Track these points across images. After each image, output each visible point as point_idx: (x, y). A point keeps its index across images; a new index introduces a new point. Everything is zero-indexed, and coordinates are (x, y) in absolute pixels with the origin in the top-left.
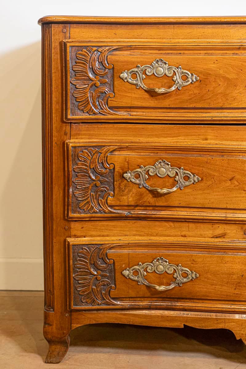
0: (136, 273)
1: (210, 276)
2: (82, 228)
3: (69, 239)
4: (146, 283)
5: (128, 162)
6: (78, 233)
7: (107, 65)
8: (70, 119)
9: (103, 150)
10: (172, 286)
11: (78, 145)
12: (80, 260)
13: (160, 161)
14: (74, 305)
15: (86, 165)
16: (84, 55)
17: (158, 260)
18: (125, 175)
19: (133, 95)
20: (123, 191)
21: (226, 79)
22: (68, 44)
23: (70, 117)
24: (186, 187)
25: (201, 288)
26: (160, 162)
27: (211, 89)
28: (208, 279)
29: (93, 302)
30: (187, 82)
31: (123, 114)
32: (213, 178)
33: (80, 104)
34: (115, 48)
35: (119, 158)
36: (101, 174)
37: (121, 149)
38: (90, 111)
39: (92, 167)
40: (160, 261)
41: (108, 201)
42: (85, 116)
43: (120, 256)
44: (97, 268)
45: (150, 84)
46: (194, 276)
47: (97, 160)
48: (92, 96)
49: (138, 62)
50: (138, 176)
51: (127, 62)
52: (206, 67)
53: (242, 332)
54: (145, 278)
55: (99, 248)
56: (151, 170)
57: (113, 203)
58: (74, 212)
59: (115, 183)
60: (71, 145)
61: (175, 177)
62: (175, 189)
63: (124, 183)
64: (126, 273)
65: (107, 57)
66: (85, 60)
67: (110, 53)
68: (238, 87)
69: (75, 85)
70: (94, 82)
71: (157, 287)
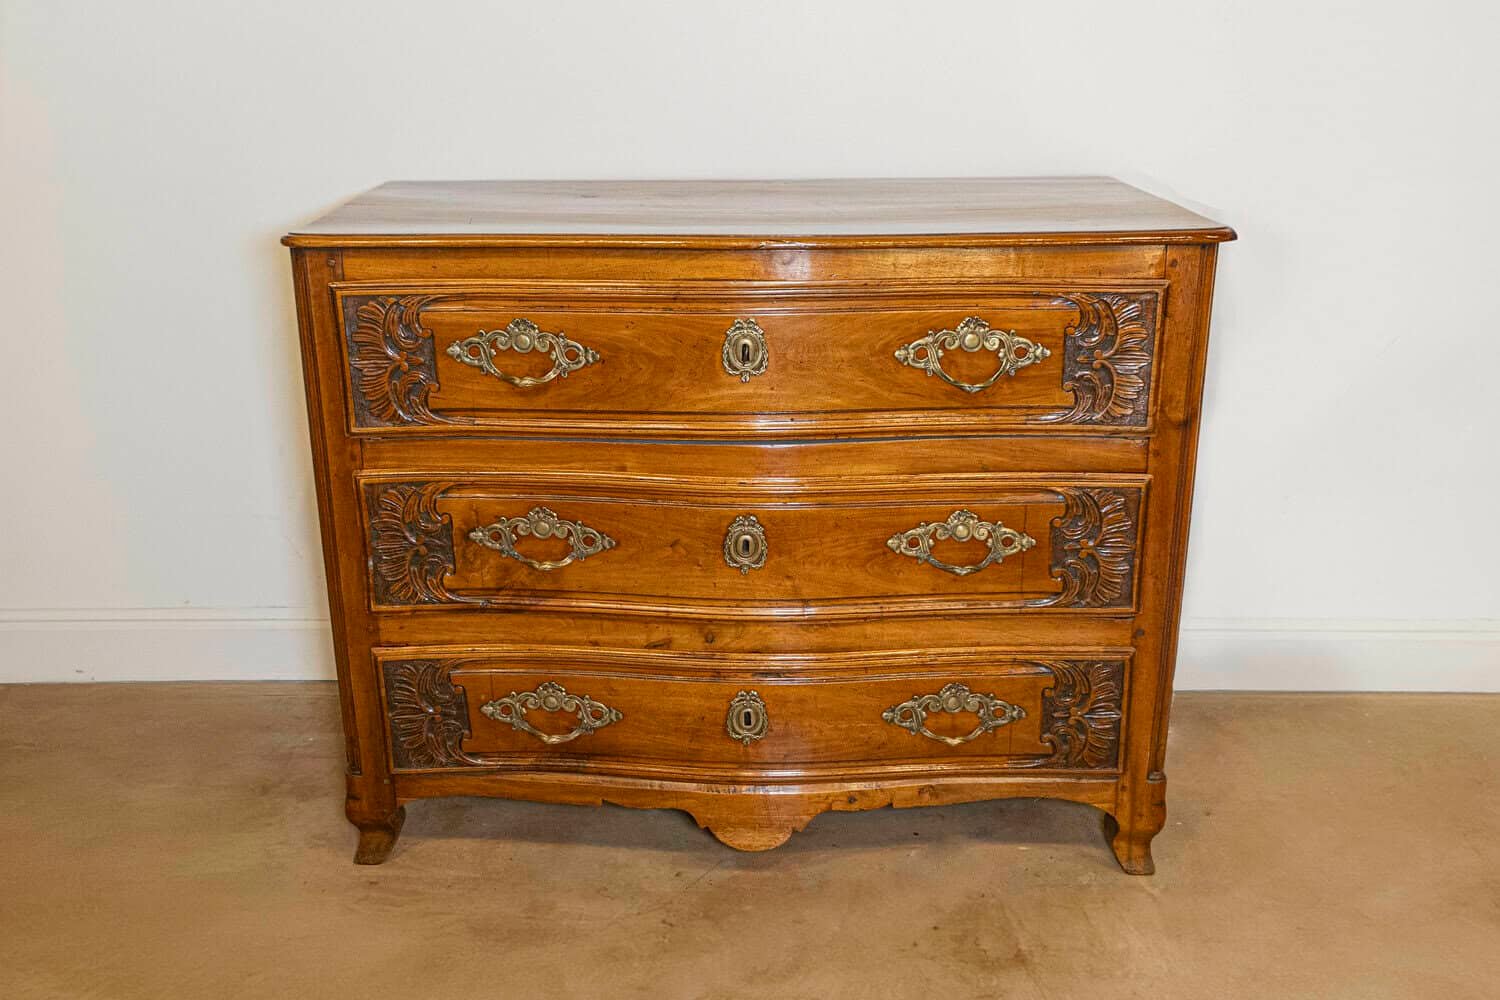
0: (507, 710)
1: (642, 718)
2: (401, 628)
3: (375, 650)
4: (526, 727)
5: (477, 513)
6: (395, 638)
7: (421, 331)
8: (354, 434)
9: (426, 489)
10: (575, 735)
11: (376, 480)
12: (400, 688)
13: (537, 509)
14: (395, 767)
15: (396, 518)
16: (373, 313)
17: (545, 688)
18: (472, 535)
19: (476, 388)
20: (472, 563)
21: (651, 358)
22: (339, 293)
23: (354, 430)
24: (587, 557)
25: (627, 738)
26: (538, 512)
27: (624, 376)
28: (640, 722)
29: (431, 761)
30: (577, 363)
31: (458, 423)
32: (640, 542)
33: (375, 405)
34: (433, 297)
35: (457, 503)
36: (427, 533)
37: (460, 486)
38: (395, 418)
39: (407, 521)
40: (551, 690)
41: (445, 581)
42: (389, 427)
43: (474, 679)
44: (433, 702)
45: (507, 366)
46: (613, 717)
47: (416, 508)
48: (396, 390)
49: (481, 326)
50: (497, 537)
51: (460, 325)
52: (612, 335)
53: (709, 816)
54: (525, 718)
55: (433, 664)
56: (522, 525)
57: (455, 585)
58: (379, 602)
59: (455, 549)
60: (362, 481)
61: (567, 538)
62: (568, 561)
63: (472, 548)
64: (488, 709)
65: (418, 315)
66: (375, 322)
67: (424, 308)
68: (676, 374)
69: (361, 370)
70: (397, 363)
71: (545, 738)
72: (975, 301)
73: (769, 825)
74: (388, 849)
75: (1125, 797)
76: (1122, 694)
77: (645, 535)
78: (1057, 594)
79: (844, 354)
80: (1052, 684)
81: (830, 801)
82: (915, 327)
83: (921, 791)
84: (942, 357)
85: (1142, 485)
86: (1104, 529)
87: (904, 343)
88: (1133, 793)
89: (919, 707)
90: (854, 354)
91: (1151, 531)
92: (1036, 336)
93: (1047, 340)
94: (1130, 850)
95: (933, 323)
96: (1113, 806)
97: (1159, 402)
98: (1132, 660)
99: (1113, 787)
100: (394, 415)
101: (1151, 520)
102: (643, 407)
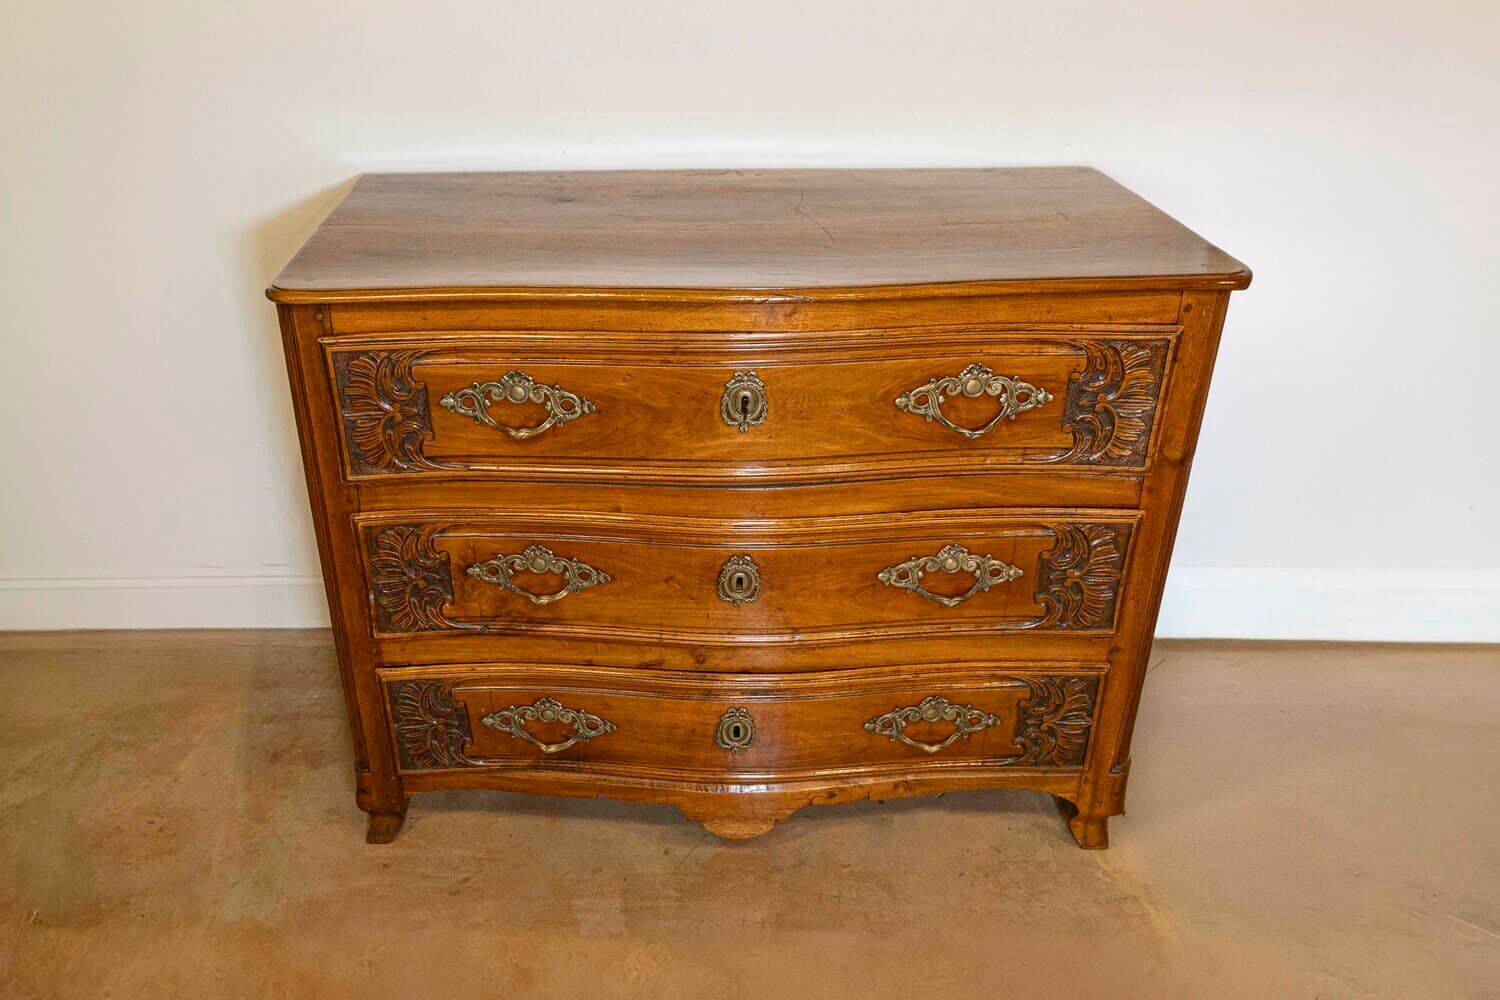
0: (506, 721)
1: (636, 729)
2: (403, 650)
3: (379, 671)
4: (525, 735)
5: (473, 549)
6: (398, 659)
7: (413, 384)
8: (351, 482)
9: (424, 529)
10: (570, 743)
11: (373, 523)
12: (405, 704)
13: (533, 547)
14: (401, 768)
15: (395, 556)
16: (364, 367)
17: (543, 703)
18: (470, 571)
19: (471, 436)
20: (470, 594)
21: (649, 408)
22: (329, 350)
23: (350, 478)
24: (584, 590)
25: (620, 745)
26: (533, 550)
27: (621, 425)
28: (634, 733)
29: (435, 764)
30: (573, 414)
31: (455, 469)
32: (635, 577)
33: (370, 454)
34: (425, 351)
35: (454, 542)
36: (426, 569)
37: (456, 527)
38: (390, 465)
39: (406, 558)
40: (548, 705)
41: (444, 611)
42: (385, 475)
43: (475, 695)
44: (437, 716)
45: (501, 415)
46: (608, 728)
47: (414, 547)
48: (390, 440)
49: (474, 378)
50: (494, 571)
51: (452, 378)
52: (606, 387)
53: (697, 810)
54: (523, 728)
55: (436, 685)
56: (518, 561)
57: (454, 614)
58: (381, 630)
59: (453, 582)
60: (360, 524)
61: (563, 573)
62: (564, 593)
63: (469, 582)
64: (488, 721)
65: (410, 368)
66: (368, 377)
67: (414, 362)
68: (673, 424)
69: (355, 422)
70: (391, 415)
71: (543, 747)
72: (980, 347)
73: (754, 818)
74: (397, 831)
75: (1087, 788)
76: (1094, 705)
77: (638, 570)
78: (1041, 618)
79: (844, 403)
80: (1028, 695)
81: (810, 797)
82: (917, 375)
83: (896, 785)
84: (944, 403)
85: (1134, 522)
86: (1092, 561)
87: (905, 392)
88: (1096, 783)
89: (900, 717)
90: (853, 403)
91: (1137, 560)
92: (1039, 382)
93: (1047, 385)
94: (1086, 829)
95: (935, 371)
96: (1075, 795)
97: (1159, 442)
98: (1106, 676)
99: (1077, 780)
100: (390, 463)
101: (1139, 550)
102: (641, 454)
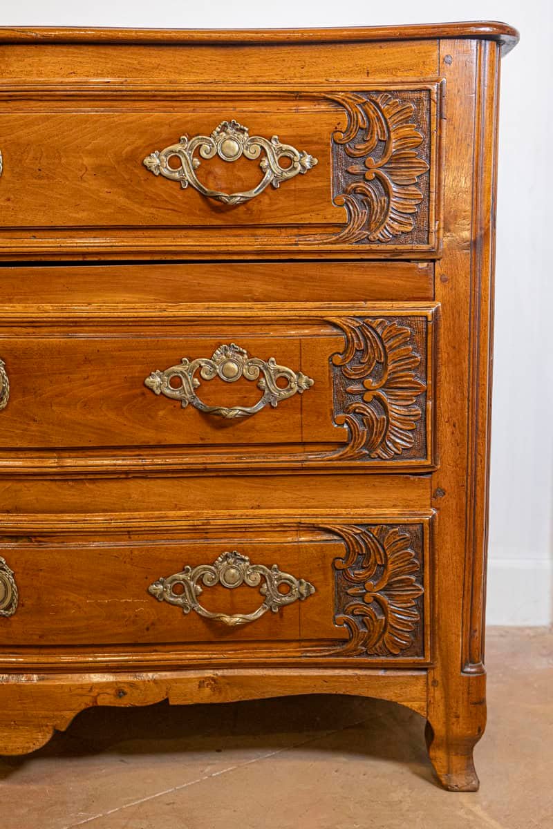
72: (232, 104)
73: (24, 721)
75: (438, 694)
76: (423, 565)
78: (344, 445)
79: (87, 161)
80: (343, 552)
81: (94, 693)
82: (165, 131)
83: (202, 684)
84: (199, 166)
85: (429, 313)
86: (390, 368)
87: (155, 148)
88: (446, 687)
89: (192, 579)
90: (98, 162)
91: (443, 371)
92: (303, 143)
93: (314, 147)
94: (449, 761)
95: (186, 127)
96: (424, 704)
97: (442, 217)
98: (431, 523)
99: (422, 682)
101: (443, 356)
